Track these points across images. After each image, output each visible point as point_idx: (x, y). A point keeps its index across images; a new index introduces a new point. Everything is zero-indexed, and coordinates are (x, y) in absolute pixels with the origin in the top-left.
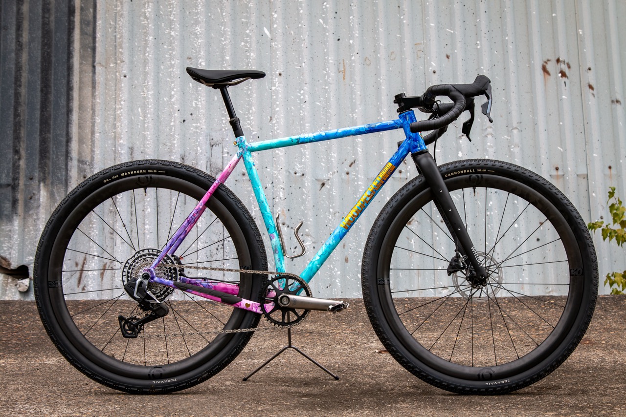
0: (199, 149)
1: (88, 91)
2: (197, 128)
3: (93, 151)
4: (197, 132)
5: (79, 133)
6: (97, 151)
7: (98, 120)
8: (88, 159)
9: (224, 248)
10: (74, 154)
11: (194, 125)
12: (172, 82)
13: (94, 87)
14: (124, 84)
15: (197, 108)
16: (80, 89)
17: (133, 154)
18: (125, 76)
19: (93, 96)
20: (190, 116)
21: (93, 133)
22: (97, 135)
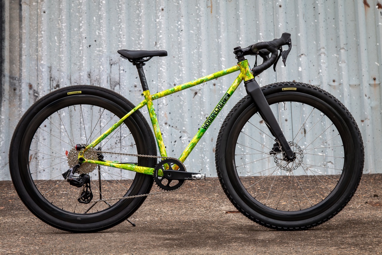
0: (101, 67)
1: (16, 23)
2: (99, 51)
3: (20, 70)
4: (100, 55)
5: (10, 56)
6: (24, 70)
7: (24, 46)
8: (17, 76)
9: (121, 142)
10: (7, 72)
11: (98, 49)
12: (81, 16)
13: (21, 21)
14: (44, 18)
15: (99, 36)
16: (10, 22)
17: (51, 72)
18: (44, 12)
19: (20, 28)
20: (94, 42)
21: (20, 56)
22: (24, 57)
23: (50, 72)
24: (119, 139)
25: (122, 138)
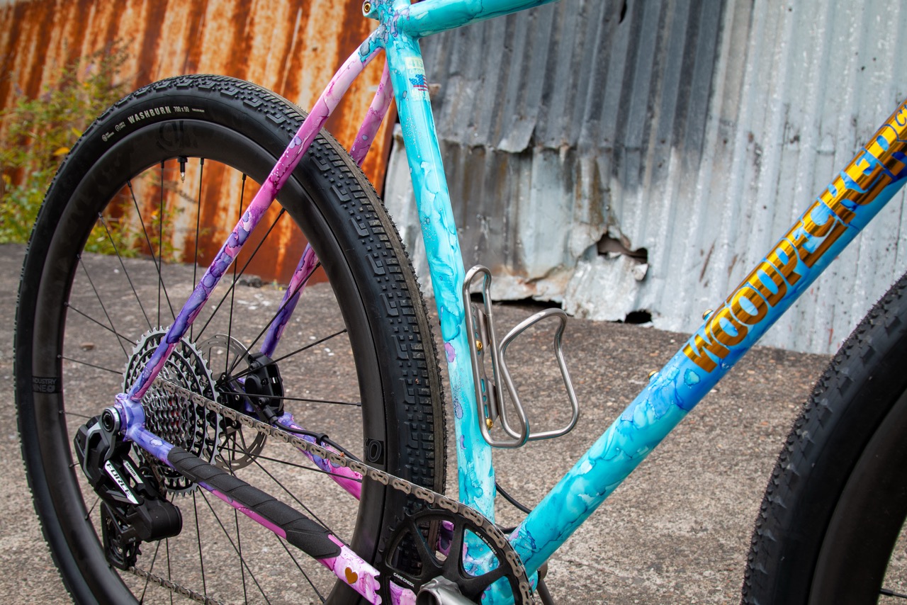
0: (879, 107)
1: (742, 31)
2: (879, 78)
3: (738, 108)
4: (878, 84)
5: (725, 85)
6: (744, 109)
7: (750, 68)
8: (732, 118)
9: (897, 249)
10: (715, 112)
11: (877, 74)
12: (853, 16)
13: (750, 26)
14: (788, 20)
15: (883, 51)
16: (734, 29)
17: (789, 113)
18: (790, 10)
19: (748, 37)
20: (872, 62)
21: (742, 85)
22: (746, 88)
23: (787, 113)
24: (895, 241)
25: (901, 241)
